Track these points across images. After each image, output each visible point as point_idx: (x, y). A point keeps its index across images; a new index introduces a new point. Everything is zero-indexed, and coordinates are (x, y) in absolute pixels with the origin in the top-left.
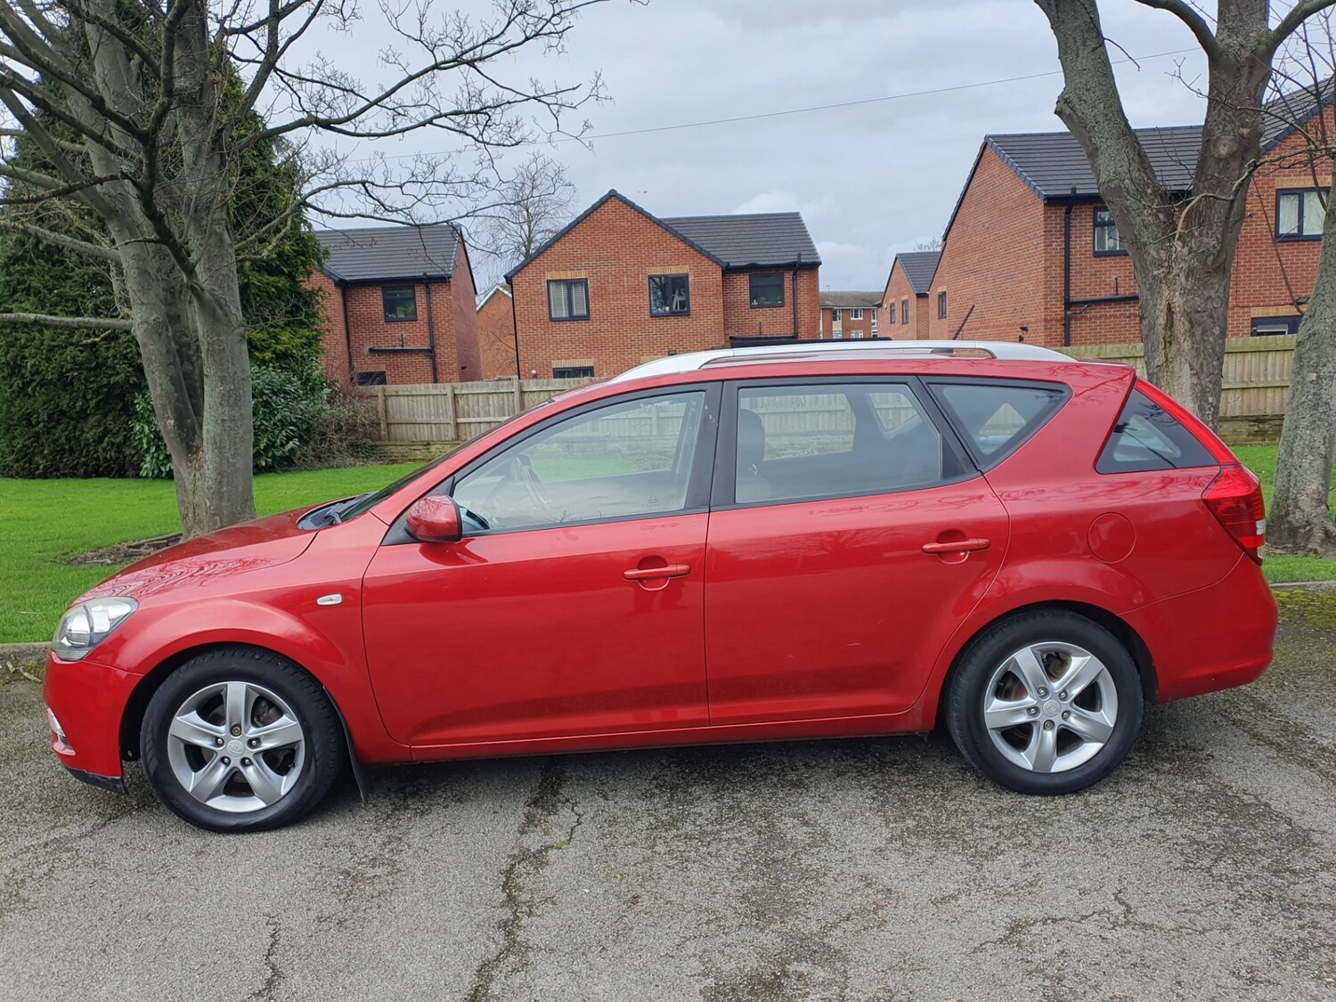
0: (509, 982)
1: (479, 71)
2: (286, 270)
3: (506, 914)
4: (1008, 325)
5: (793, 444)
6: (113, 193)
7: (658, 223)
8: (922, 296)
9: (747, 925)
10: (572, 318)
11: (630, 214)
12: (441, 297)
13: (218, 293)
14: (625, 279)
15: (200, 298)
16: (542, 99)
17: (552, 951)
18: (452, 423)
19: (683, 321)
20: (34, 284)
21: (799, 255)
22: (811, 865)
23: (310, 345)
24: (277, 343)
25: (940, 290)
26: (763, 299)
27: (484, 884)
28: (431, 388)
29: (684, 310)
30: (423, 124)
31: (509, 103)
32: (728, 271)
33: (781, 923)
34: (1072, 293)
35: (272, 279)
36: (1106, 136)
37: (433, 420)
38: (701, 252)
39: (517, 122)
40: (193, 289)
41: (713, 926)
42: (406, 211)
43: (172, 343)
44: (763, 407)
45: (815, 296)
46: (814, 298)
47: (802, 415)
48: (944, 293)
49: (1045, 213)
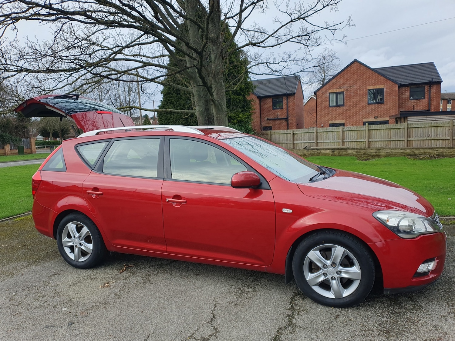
0: (288, 336)
1: (306, 21)
2: (242, 93)
3: (290, 312)
5: (425, 152)
6: (192, 71)
7: (373, 70)
9: (381, 335)
10: (338, 106)
11: (362, 68)
12: (291, 100)
13: (220, 101)
14: (359, 91)
15: (214, 103)
16: (329, 28)
17: (304, 329)
18: (292, 143)
19: (381, 106)
20: (172, 100)
21: (432, 79)
22: (412, 317)
23: (248, 118)
24: (238, 117)
26: (416, 96)
27: (283, 301)
28: (286, 131)
29: (382, 101)
30: (286, 41)
31: (316, 31)
32: (401, 86)
33: (396, 337)
35: (238, 96)
37: (286, 142)
39: (319, 37)
40: (212, 100)
41: (367, 332)
42: (280, 71)
43: (206, 117)
44: (412, 138)
46: (438, 96)
47: (430, 141)
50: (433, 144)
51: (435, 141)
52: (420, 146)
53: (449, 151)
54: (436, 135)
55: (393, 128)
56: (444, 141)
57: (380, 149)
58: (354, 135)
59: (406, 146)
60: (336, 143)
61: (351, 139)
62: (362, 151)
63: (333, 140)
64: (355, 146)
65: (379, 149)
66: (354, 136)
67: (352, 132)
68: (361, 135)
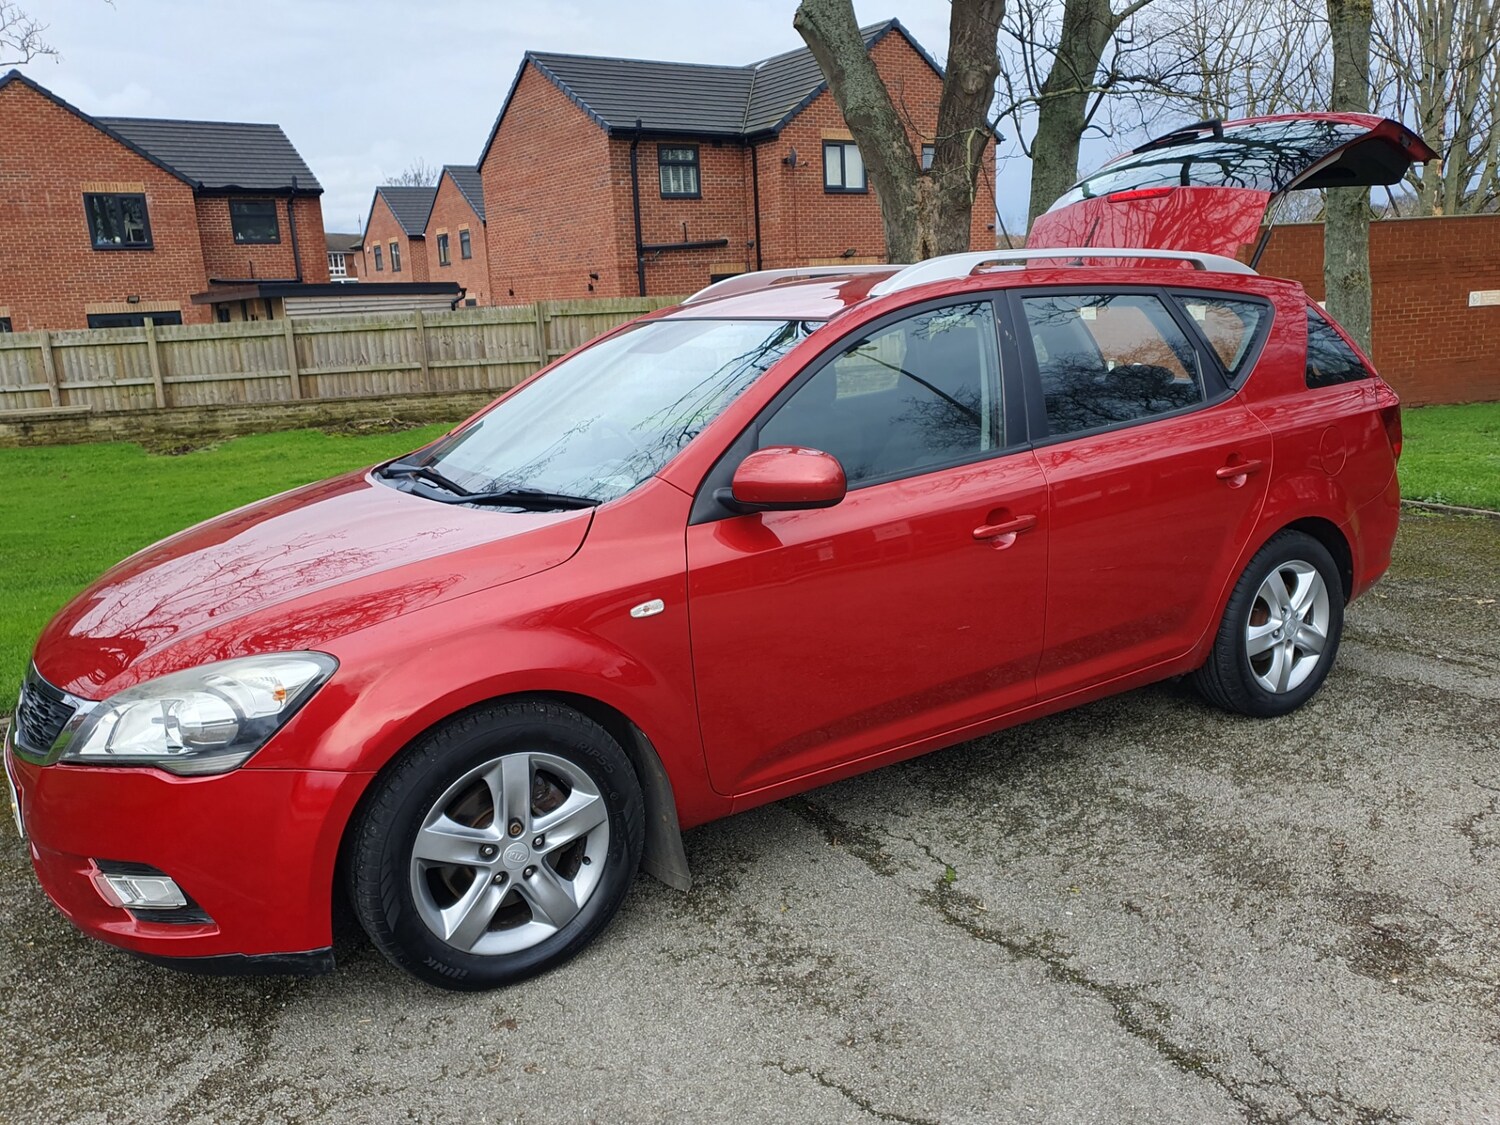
0: (1180, 1030)
3: (1037, 964)
4: (572, 272)
5: (360, 412)
8: (416, 239)
11: (46, 107)
14: (48, 196)
19: (144, 258)
21: (295, 179)
25: (440, 232)
26: (251, 232)
29: (141, 242)
32: (202, 193)
34: (644, 238)
36: (852, 58)
38: (160, 165)
44: (313, 366)
45: (319, 231)
46: (318, 235)
47: (366, 375)
48: (445, 237)
49: (610, 147)
50: (377, 385)
51: (381, 373)
52: (341, 393)
53: (427, 405)
54: (381, 356)
55: (246, 335)
56: (407, 375)
57: (216, 410)
58: (101, 361)
59: (297, 397)
60: (26, 395)
61: (90, 379)
62: (149, 421)
63: (12, 384)
64: (112, 405)
65: (211, 410)
66: (101, 367)
67: (90, 351)
68: (131, 362)
